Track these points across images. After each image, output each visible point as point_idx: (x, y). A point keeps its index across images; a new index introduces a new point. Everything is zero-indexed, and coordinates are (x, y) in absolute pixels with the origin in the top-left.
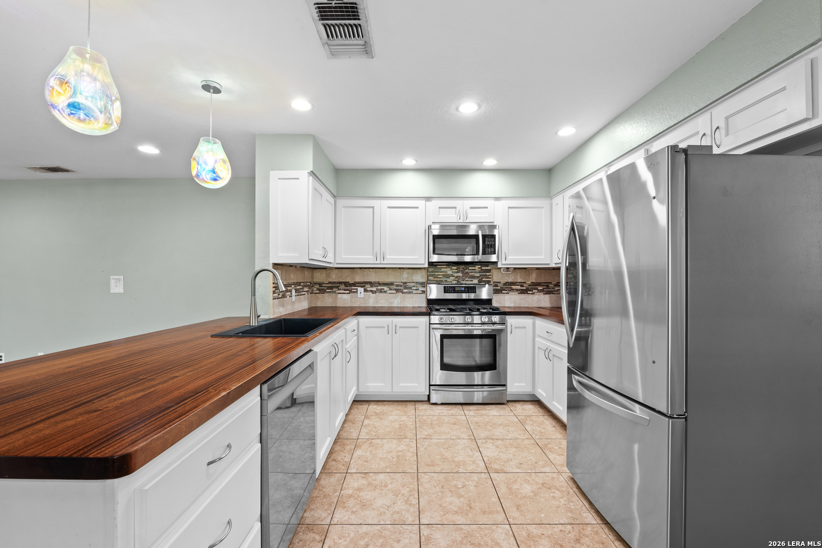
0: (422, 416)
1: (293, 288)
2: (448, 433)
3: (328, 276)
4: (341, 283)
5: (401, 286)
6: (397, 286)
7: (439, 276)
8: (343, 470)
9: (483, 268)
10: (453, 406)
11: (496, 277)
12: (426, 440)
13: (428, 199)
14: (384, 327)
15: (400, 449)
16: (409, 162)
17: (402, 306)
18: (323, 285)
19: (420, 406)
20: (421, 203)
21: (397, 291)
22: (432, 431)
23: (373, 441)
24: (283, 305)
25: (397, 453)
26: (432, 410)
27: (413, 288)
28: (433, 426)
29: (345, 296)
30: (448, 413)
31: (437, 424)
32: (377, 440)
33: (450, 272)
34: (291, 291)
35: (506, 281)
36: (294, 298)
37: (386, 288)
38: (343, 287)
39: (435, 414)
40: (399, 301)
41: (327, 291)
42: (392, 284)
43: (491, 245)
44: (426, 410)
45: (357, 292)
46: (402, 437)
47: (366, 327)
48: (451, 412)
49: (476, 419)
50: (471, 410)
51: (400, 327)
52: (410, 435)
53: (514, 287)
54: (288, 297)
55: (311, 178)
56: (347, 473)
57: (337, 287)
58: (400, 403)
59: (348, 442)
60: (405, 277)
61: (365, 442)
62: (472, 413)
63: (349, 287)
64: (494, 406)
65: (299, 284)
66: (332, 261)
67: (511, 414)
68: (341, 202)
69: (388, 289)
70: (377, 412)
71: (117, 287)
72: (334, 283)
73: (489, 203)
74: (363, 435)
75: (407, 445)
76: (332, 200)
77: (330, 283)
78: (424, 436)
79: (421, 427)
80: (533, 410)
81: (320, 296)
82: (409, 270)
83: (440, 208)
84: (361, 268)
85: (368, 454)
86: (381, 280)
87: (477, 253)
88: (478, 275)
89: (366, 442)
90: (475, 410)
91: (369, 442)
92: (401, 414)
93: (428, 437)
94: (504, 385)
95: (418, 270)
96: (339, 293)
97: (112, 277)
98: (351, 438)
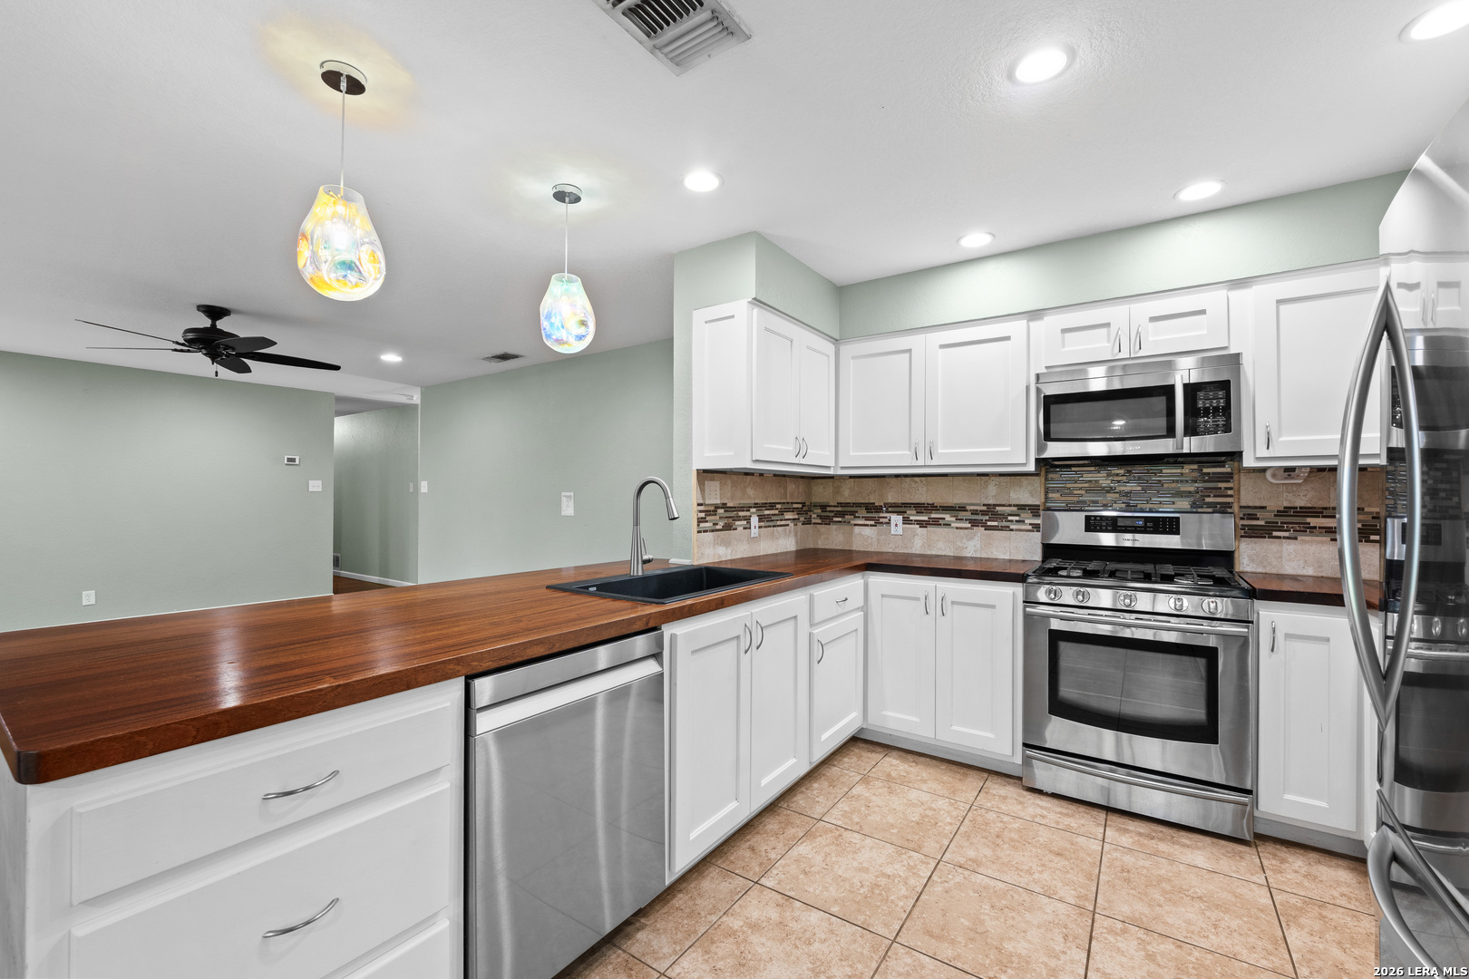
0: (988, 810)
1: (754, 513)
2: (1029, 872)
3: (837, 492)
4: (859, 505)
5: (984, 513)
6: (975, 512)
7: (1075, 492)
8: (755, 874)
9: (1205, 470)
10: (1082, 809)
11: (1249, 494)
12: (960, 870)
13: (1034, 315)
14: (917, 599)
15: (889, 870)
16: (976, 240)
17: (984, 556)
18: (828, 509)
19: (996, 786)
20: (1016, 328)
21: (974, 523)
22: (988, 852)
23: (846, 834)
24: (727, 544)
25: (877, 877)
26: (1021, 803)
27: (1010, 518)
28: (999, 841)
29: (868, 531)
30: (1057, 823)
31: (1012, 840)
32: (856, 835)
33: (1105, 482)
34: (748, 519)
35: (1286, 504)
36: (754, 531)
37: (948, 517)
38: (862, 512)
39: (1022, 814)
40: (979, 546)
41: (835, 519)
42: (962, 508)
43: (1216, 409)
44: (1005, 798)
45: (889, 523)
46: (911, 845)
47: (882, 596)
48: (1067, 821)
49: (1129, 860)
50: (1131, 831)
51: (953, 603)
52: (931, 847)
53: (1313, 521)
54: (740, 529)
55: (756, 311)
56: (756, 883)
57: (853, 513)
58: (954, 767)
59: (797, 820)
60: (991, 494)
61: (827, 831)
62: (1125, 840)
63: (874, 512)
64: (1208, 840)
65: (772, 506)
66: (832, 463)
67: (1254, 879)
68: (848, 350)
69: (954, 519)
70: (894, 774)
71: (568, 509)
72: (847, 505)
73: (1212, 300)
74: (835, 817)
75: (910, 868)
76: (829, 348)
77: (840, 504)
78: (962, 860)
79: (967, 836)
80: (1344, 890)
81: (823, 528)
82: (1002, 478)
83: (1064, 331)
84: (897, 476)
85: (819, 858)
86: (938, 501)
87: (1171, 432)
88: (1192, 489)
89: (831, 831)
90: (1140, 834)
91: (838, 833)
92: (941, 793)
93: (972, 866)
94: (1249, 792)
95: (1023, 479)
96: (855, 525)
97: (563, 494)
98: (809, 814)
